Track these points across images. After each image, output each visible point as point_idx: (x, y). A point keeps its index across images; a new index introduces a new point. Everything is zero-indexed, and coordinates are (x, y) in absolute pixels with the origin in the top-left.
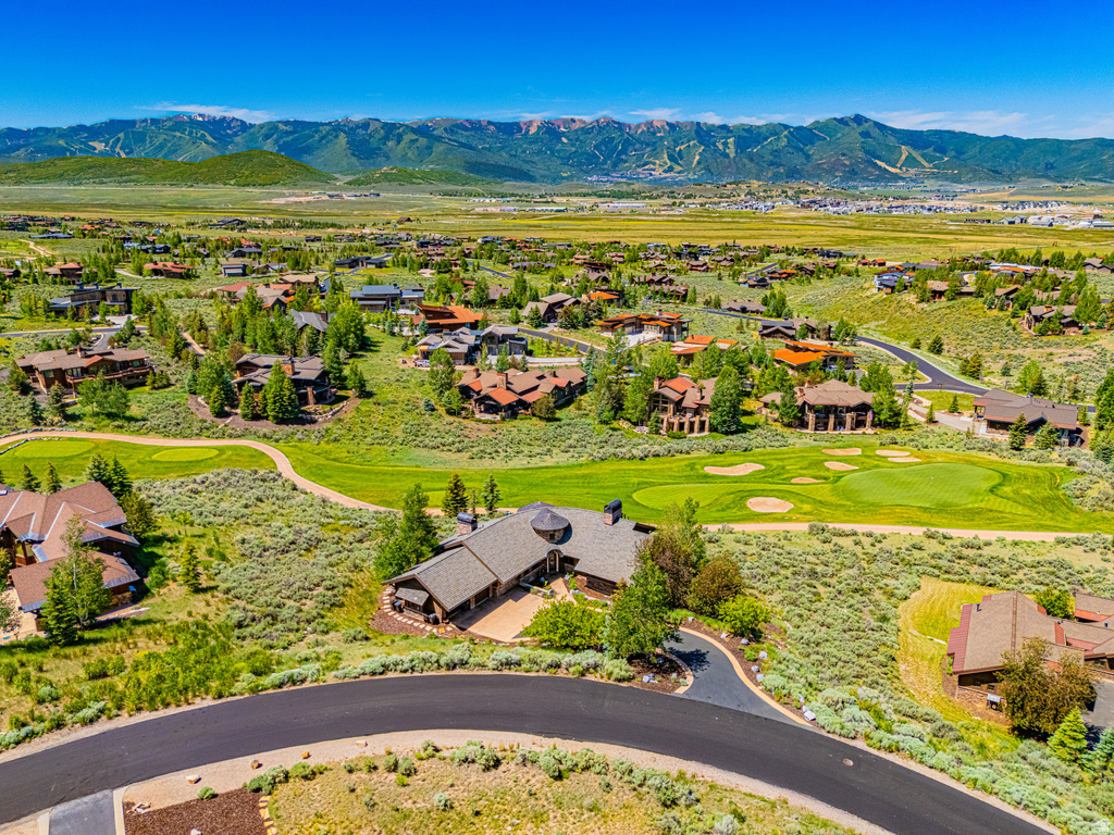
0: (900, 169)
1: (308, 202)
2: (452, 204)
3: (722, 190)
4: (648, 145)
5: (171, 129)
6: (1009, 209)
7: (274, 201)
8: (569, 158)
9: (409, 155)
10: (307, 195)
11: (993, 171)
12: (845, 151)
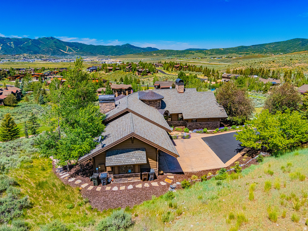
0: (67, 52)
6: (100, 60)
11: (91, 53)
12: (50, 47)
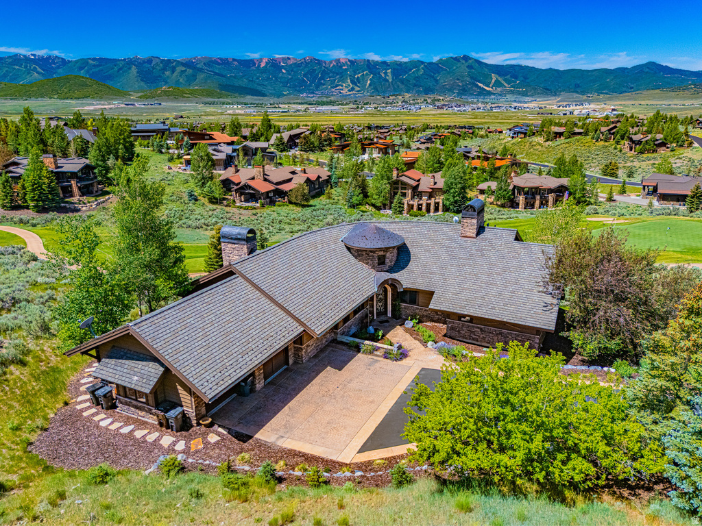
0: (492, 88)
1: (111, 109)
2: (210, 109)
3: (387, 100)
4: (337, 74)
5: (11, 64)
6: (561, 107)
7: (86, 108)
8: (287, 83)
9: (181, 80)
10: (109, 104)
11: (546, 89)
12: (459, 77)
